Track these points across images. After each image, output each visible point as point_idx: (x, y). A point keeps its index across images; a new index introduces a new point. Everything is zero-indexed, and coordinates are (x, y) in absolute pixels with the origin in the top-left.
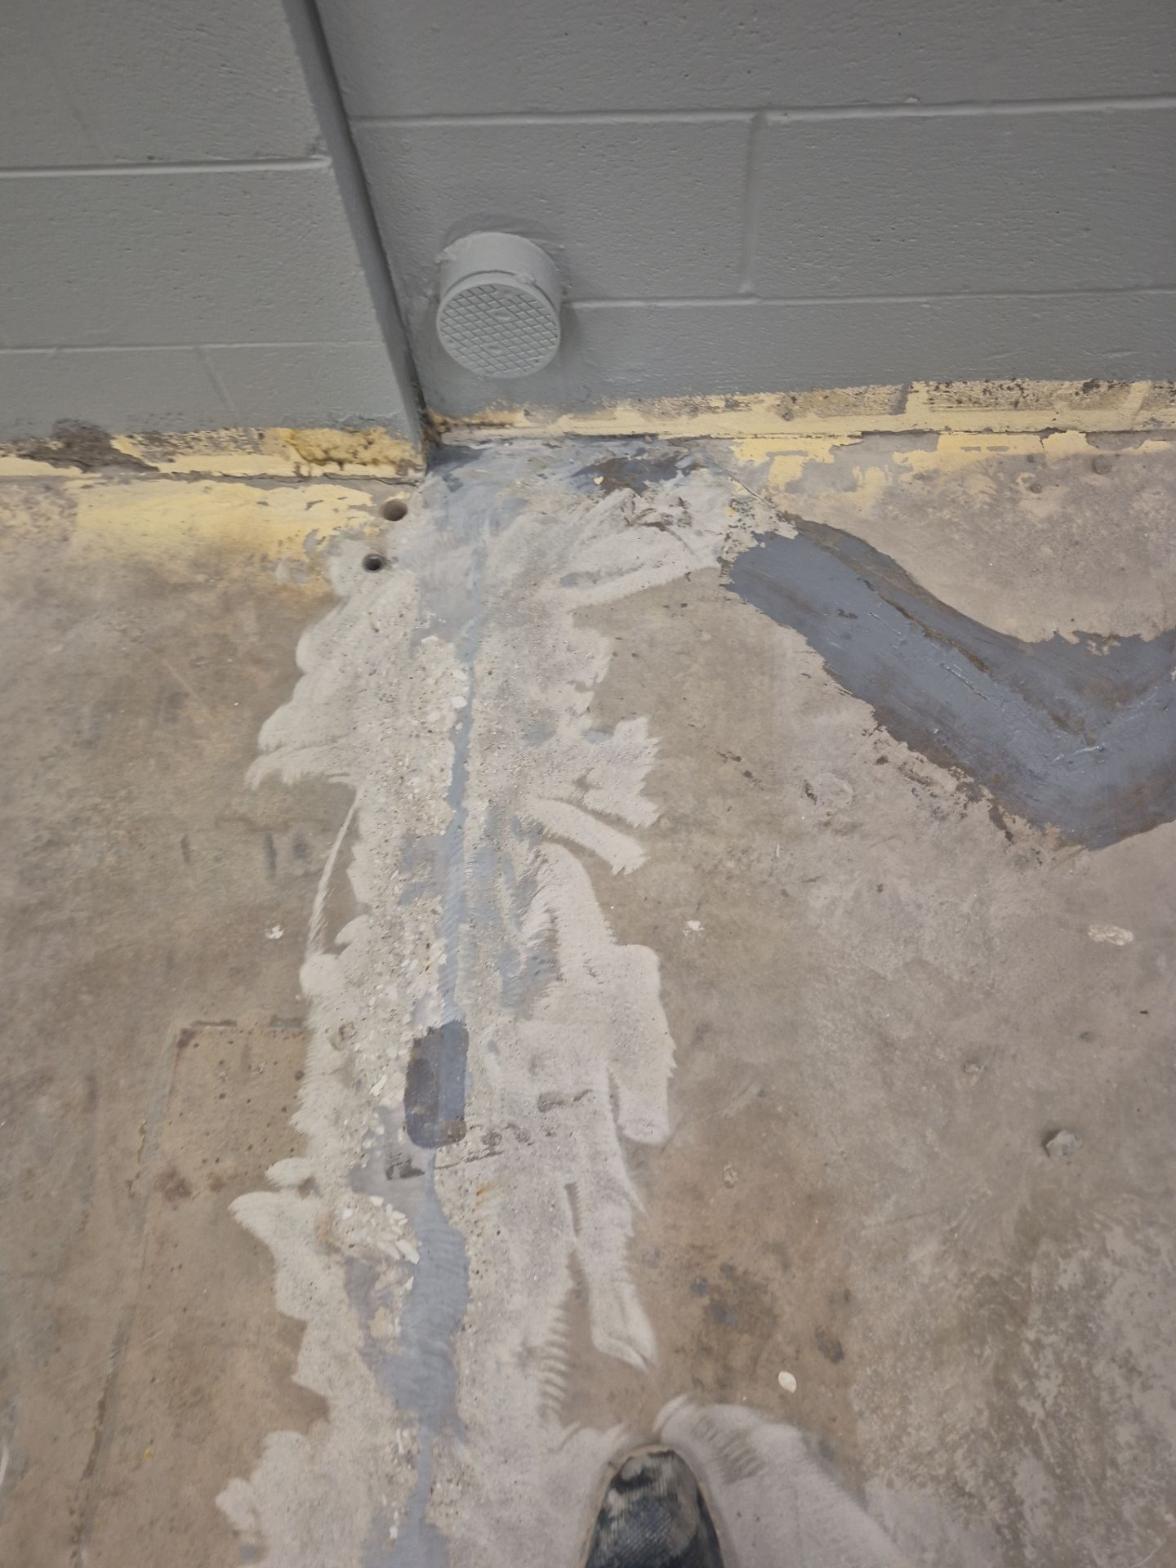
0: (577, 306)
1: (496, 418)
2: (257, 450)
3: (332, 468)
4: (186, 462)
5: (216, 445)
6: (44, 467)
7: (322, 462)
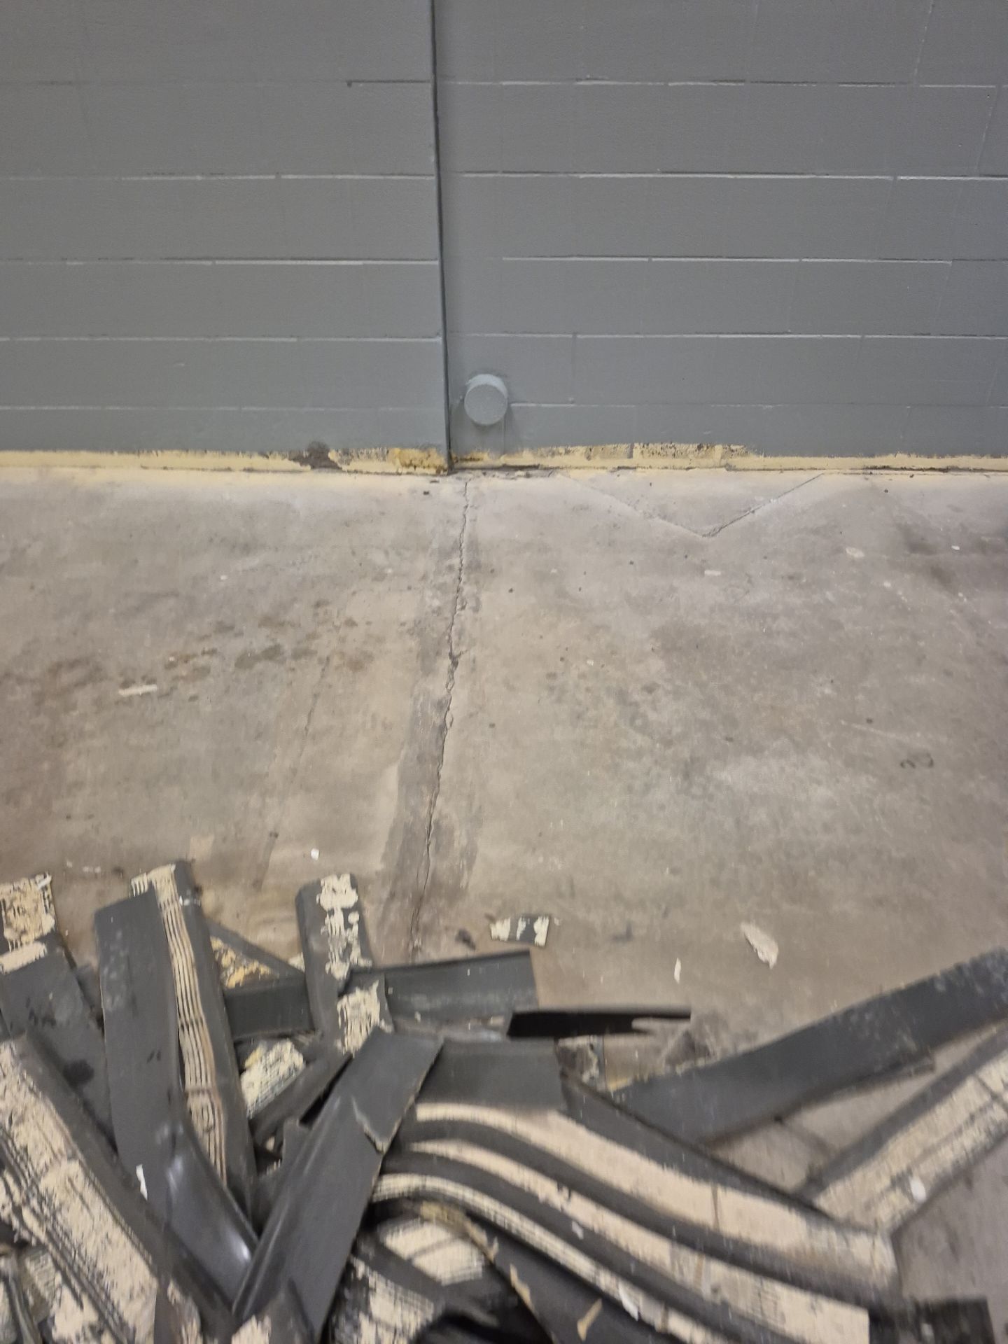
0: (513, 405)
2: (384, 460)
3: (411, 469)
4: (355, 465)
5: (369, 456)
6: (297, 465)
7: (408, 466)
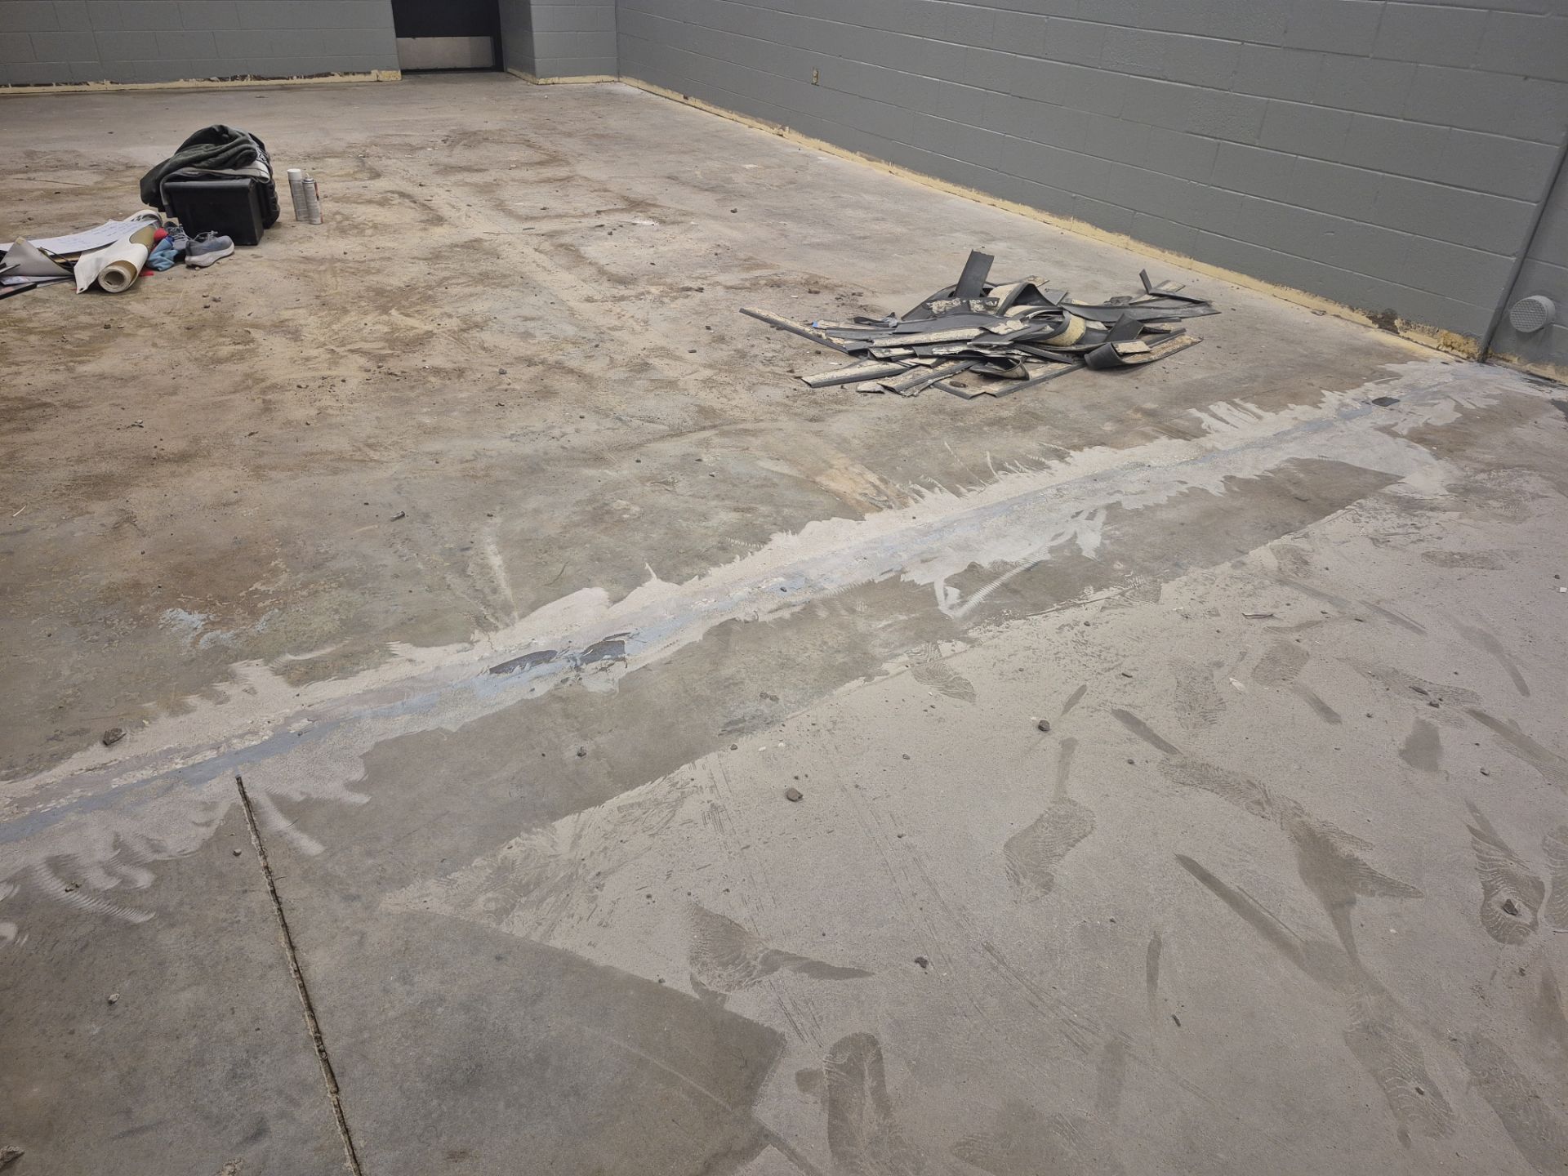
1: (1507, 357)
2: (1432, 337)
3: (1449, 349)
4: (1409, 334)
5: (1423, 331)
6: (1370, 322)
7: (1448, 346)
